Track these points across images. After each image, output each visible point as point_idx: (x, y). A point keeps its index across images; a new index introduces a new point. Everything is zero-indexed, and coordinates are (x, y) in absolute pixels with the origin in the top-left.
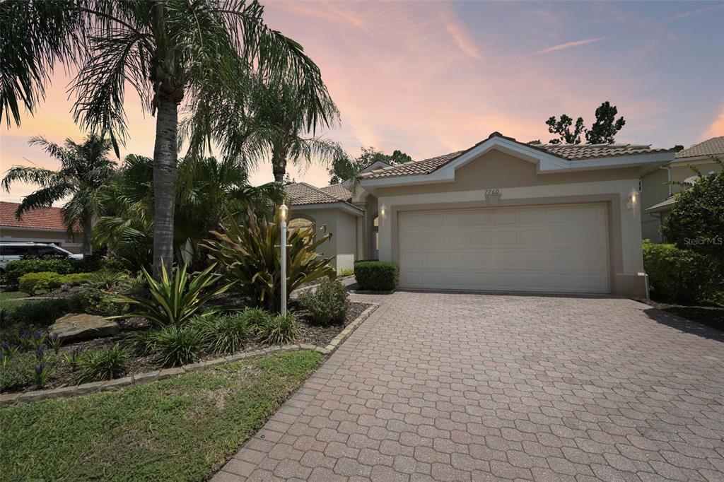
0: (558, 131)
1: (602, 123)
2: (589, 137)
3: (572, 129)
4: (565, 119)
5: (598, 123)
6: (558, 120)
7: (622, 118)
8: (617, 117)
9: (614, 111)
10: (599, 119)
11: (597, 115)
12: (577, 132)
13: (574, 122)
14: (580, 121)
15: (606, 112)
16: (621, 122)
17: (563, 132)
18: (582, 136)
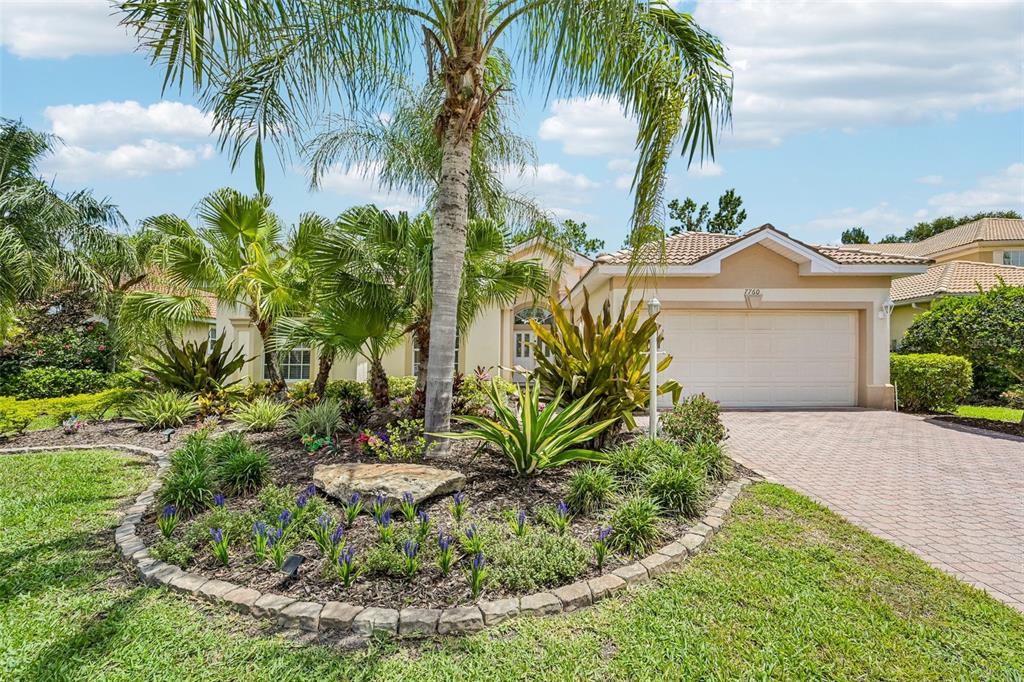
0: (679, 217)
1: (724, 214)
2: (711, 227)
3: (695, 216)
4: (689, 204)
5: (720, 214)
6: (681, 204)
7: (744, 211)
8: (740, 209)
9: (738, 202)
10: (724, 209)
11: (720, 203)
12: (699, 220)
13: (698, 210)
14: (704, 208)
15: (730, 202)
16: (743, 216)
17: (686, 220)
18: (704, 225)
